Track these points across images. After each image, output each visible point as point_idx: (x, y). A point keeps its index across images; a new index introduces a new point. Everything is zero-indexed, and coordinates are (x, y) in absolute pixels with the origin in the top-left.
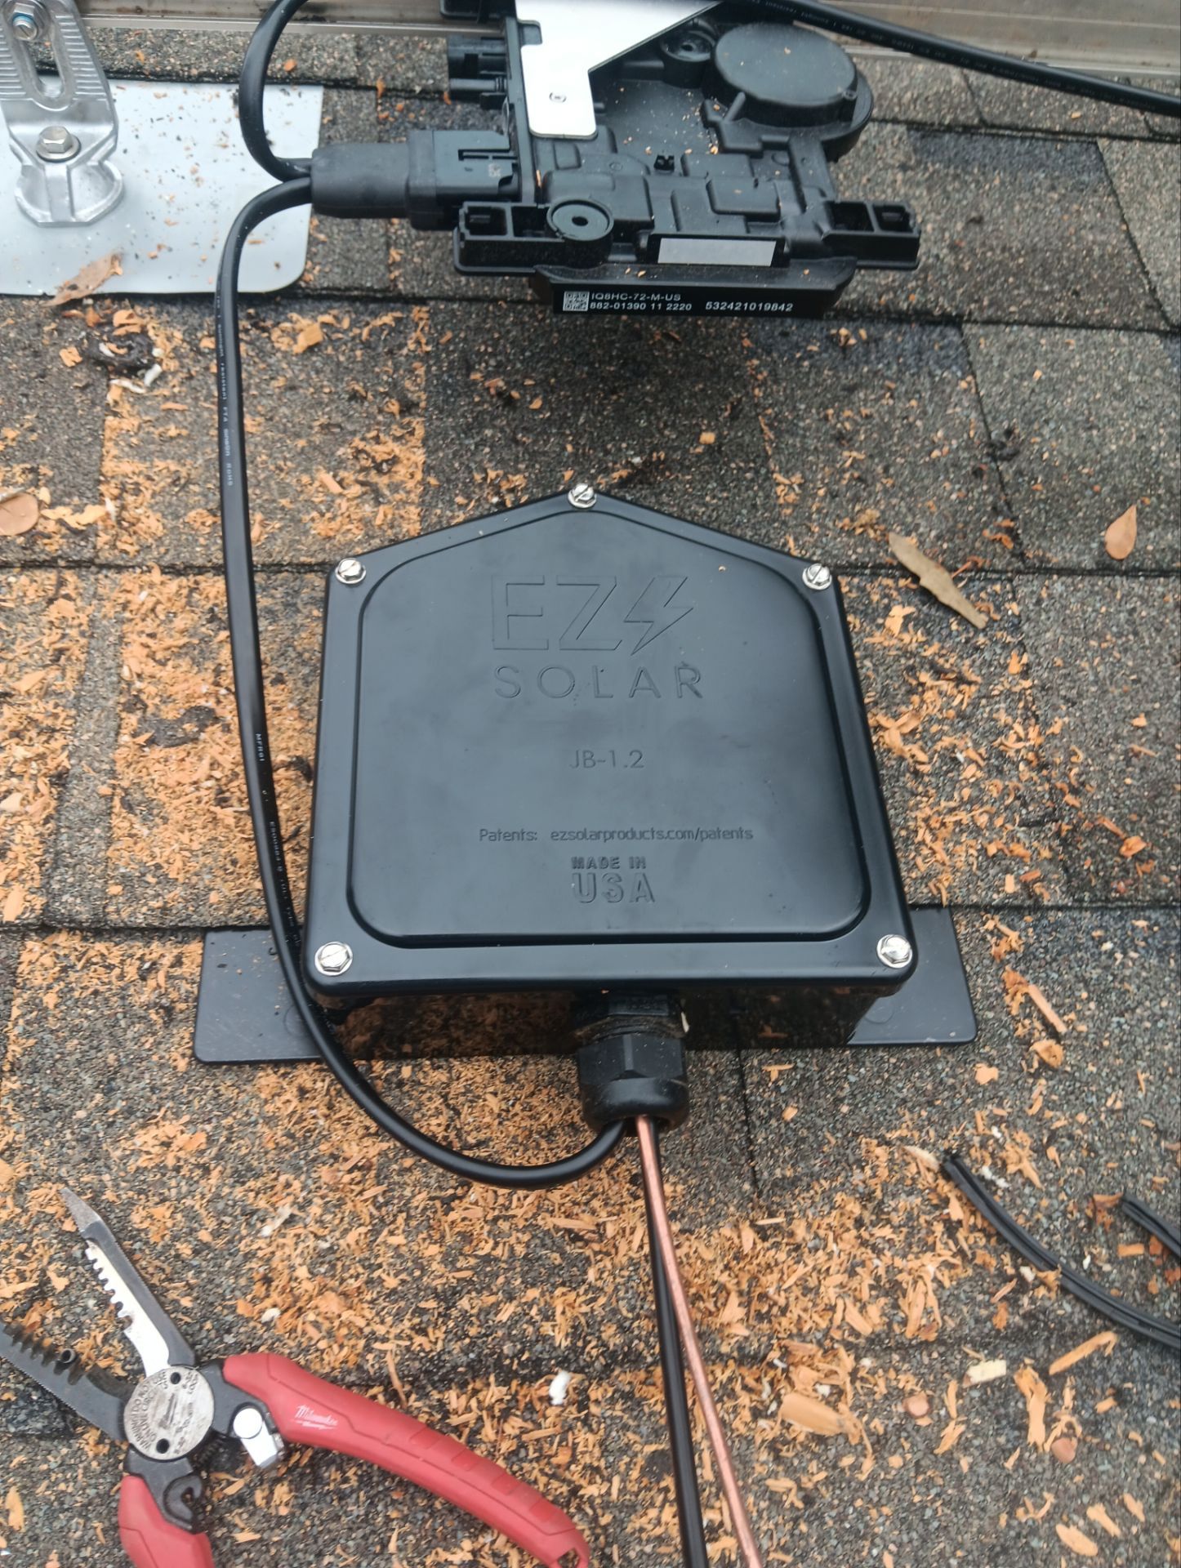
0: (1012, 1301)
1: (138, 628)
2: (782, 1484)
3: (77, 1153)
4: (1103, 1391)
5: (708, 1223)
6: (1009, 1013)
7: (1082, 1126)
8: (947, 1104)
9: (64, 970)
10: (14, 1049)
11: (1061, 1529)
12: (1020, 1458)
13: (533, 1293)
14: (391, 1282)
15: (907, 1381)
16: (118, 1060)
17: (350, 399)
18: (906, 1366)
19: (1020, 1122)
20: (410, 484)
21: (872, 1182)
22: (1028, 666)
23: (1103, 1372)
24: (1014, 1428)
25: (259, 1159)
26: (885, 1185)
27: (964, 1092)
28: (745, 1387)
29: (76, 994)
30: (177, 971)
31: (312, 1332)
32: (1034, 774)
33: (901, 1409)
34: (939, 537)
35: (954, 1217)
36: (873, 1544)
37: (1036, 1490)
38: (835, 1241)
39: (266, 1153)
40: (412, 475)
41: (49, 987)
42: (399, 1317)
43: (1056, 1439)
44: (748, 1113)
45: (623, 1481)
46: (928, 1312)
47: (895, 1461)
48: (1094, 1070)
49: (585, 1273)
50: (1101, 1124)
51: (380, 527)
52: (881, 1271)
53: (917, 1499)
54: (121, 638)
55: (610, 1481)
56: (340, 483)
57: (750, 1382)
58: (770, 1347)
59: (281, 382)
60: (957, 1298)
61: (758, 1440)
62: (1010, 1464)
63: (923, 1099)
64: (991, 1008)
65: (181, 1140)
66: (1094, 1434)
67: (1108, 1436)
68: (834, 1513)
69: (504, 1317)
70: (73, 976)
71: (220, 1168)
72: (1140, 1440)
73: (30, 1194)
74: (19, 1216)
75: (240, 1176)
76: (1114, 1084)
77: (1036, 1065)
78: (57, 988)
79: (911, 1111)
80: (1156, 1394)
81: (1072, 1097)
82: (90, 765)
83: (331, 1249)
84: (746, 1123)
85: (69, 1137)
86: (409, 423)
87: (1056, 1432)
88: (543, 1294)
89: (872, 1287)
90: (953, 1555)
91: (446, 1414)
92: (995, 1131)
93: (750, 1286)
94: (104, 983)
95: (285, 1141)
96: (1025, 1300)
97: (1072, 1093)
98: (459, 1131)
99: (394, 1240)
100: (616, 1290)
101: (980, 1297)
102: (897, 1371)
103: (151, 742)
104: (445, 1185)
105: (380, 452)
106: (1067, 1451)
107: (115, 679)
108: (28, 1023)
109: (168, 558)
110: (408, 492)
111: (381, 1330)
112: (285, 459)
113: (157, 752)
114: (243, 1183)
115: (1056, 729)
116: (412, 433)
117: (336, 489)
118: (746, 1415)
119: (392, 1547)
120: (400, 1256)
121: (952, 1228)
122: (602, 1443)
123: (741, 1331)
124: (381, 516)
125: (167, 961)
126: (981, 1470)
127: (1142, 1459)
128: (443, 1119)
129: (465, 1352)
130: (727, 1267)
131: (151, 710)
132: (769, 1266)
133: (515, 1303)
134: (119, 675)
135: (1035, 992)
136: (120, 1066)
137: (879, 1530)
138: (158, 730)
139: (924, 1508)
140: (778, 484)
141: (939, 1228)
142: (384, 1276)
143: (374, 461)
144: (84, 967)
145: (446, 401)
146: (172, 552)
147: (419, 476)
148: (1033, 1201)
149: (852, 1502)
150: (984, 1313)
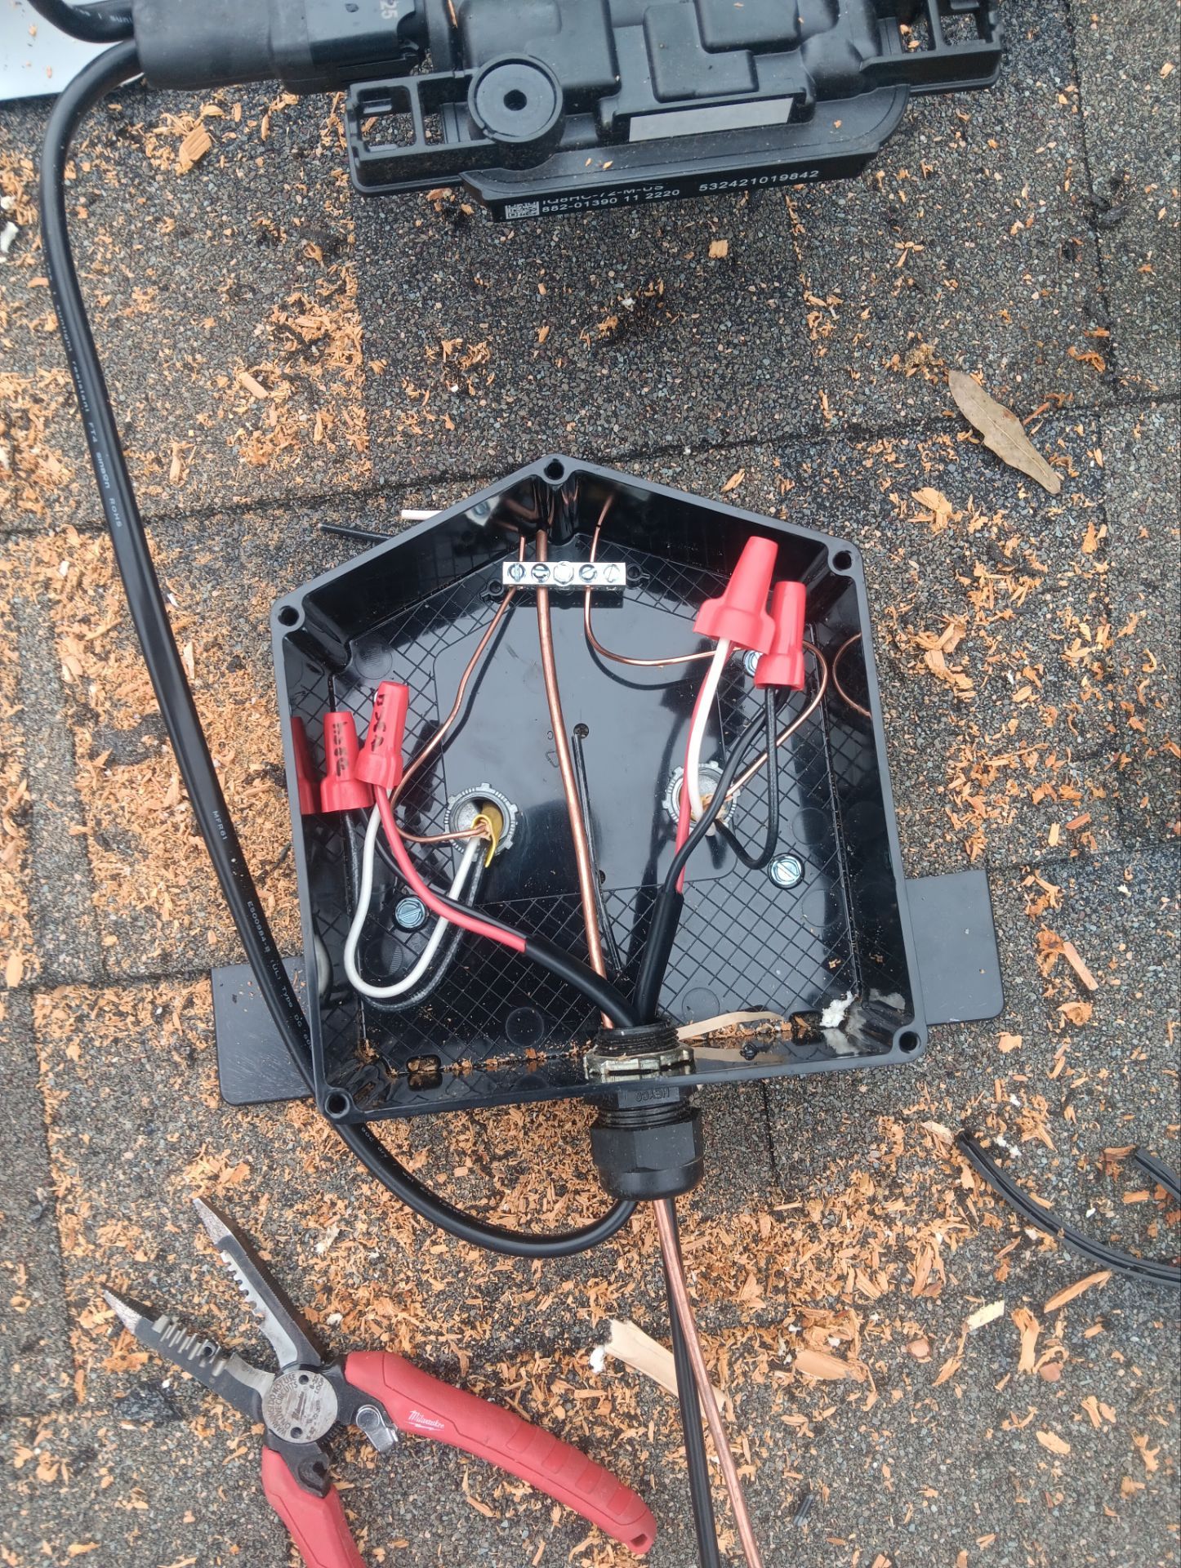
0: (1015, 1257)
1: (68, 611)
2: (796, 1419)
3: (134, 1191)
4: (1093, 1319)
5: (728, 1209)
6: (1040, 975)
7: (1102, 1082)
8: (968, 1075)
9: (80, 1019)
10: (51, 1103)
11: (1040, 1435)
12: (1011, 1380)
13: (568, 1286)
14: (438, 1286)
15: (911, 1328)
16: (152, 1103)
17: (259, 243)
18: (911, 1314)
19: (1040, 1085)
20: (349, 373)
21: (887, 1159)
22: (1106, 541)
23: (1096, 1303)
24: (1007, 1356)
25: (302, 1183)
26: (899, 1161)
27: (985, 1060)
28: (763, 1345)
29: (97, 1043)
30: (191, 1012)
31: (375, 1329)
32: (1096, 690)
33: (904, 1350)
34: (1011, 367)
35: (966, 1186)
36: (874, 1459)
37: (1021, 1404)
38: (849, 1217)
39: (308, 1176)
40: (350, 358)
41: (69, 1039)
42: (449, 1313)
43: (1045, 1364)
44: (766, 1101)
45: (656, 1425)
46: (934, 1272)
47: (897, 1394)
48: (1123, 1023)
49: (615, 1263)
50: (1123, 1076)
51: (321, 443)
52: (892, 1242)
53: (914, 1420)
54: (51, 629)
55: (646, 1426)
56: (264, 384)
57: (768, 1340)
58: (786, 1313)
59: (169, 225)
60: (963, 1256)
61: (775, 1386)
62: (1000, 1387)
63: (943, 1072)
64: (1021, 973)
65: (227, 1174)
66: (1079, 1355)
67: (1093, 1355)
68: (840, 1438)
69: (543, 1307)
70: (89, 1026)
71: (267, 1196)
72: (1122, 1358)
73: (100, 1231)
74: (94, 1251)
75: (287, 1200)
76: (1141, 1035)
77: (1062, 1025)
78: (77, 1040)
79: (930, 1084)
80: (1142, 1317)
81: (1096, 1053)
82: (53, 799)
83: (381, 1258)
84: (765, 1112)
85: (122, 1177)
86: (337, 273)
87: (1045, 1358)
88: (576, 1286)
89: (881, 1255)
90: (944, 1462)
91: (500, 1382)
92: (1013, 1099)
93: (767, 1264)
94: (121, 1031)
95: (324, 1165)
96: (1027, 1254)
97: (1097, 1047)
98: (487, 1145)
99: (436, 1250)
100: (645, 1275)
101: (985, 1254)
102: (902, 1319)
103: (111, 762)
104: (478, 1195)
105: (308, 325)
106: (1053, 1373)
107: (56, 686)
108: (57, 1075)
109: (81, 513)
110: (348, 384)
111: (434, 1326)
112: (193, 351)
113: (121, 774)
114: (291, 1206)
115: (1129, 629)
116: (342, 290)
117: (261, 392)
118: (765, 1367)
119: (465, 1485)
120: (443, 1261)
121: (962, 1195)
122: (637, 1395)
123: (760, 1305)
124: (319, 427)
125: (178, 1003)
126: (973, 1395)
127: (1121, 1372)
128: (470, 1135)
129: (511, 1338)
130: (746, 1249)
131: (104, 718)
132: (785, 1245)
133: (552, 1294)
134: (60, 679)
135: (1069, 950)
136: (156, 1108)
137: (880, 1448)
138: (116, 746)
139: (920, 1428)
140: (811, 309)
141: (950, 1197)
142: (431, 1281)
143: (301, 341)
144: (98, 1016)
145: (380, 232)
146: (84, 505)
147: (358, 359)
148: (1044, 1161)
149: (857, 1428)
150: (987, 1268)
